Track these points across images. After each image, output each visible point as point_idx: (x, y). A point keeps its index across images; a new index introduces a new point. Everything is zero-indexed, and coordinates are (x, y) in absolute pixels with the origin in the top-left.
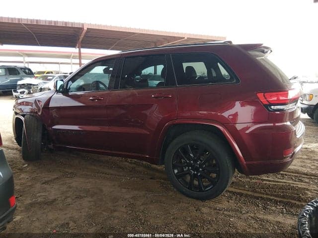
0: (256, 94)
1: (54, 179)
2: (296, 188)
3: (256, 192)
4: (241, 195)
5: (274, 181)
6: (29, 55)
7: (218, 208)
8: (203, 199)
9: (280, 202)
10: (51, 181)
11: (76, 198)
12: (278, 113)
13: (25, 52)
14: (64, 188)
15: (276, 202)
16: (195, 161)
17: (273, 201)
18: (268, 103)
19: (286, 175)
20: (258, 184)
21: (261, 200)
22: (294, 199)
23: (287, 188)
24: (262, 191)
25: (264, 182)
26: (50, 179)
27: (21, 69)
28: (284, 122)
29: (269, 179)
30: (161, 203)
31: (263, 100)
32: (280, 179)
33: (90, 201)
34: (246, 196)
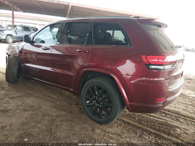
0: (141, 55)
1: (18, 97)
2: (171, 125)
3: (141, 124)
4: (129, 124)
5: (157, 118)
6: (40, 20)
7: (107, 131)
8: (101, 123)
9: (154, 133)
10: (15, 97)
11: (24, 110)
12: (155, 71)
13: (38, 18)
14: (20, 103)
15: (151, 133)
16: (99, 97)
17: (149, 132)
18: (148, 63)
19: (169, 114)
20: (145, 118)
21: (141, 130)
22: (165, 133)
23: (164, 124)
24: (145, 124)
25: (151, 117)
26: (15, 96)
27: (32, 28)
28: (160, 78)
29: (155, 116)
30: (72, 122)
31: (145, 60)
32: (163, 117)
33: (29, 114)
34: (132, 125)
